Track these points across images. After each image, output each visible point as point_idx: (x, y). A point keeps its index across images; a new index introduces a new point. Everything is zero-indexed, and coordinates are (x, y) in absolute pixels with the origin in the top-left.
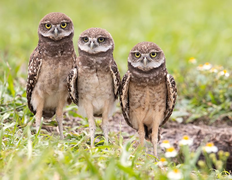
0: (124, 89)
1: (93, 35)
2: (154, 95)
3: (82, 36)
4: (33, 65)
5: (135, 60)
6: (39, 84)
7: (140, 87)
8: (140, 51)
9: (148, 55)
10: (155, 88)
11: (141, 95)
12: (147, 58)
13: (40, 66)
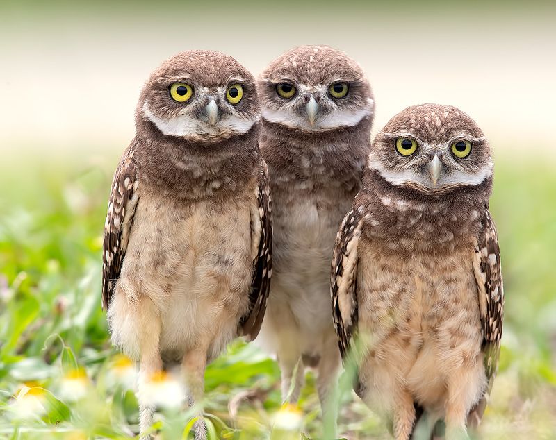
0: (347, 256)
1: (314, 75)
2: (433, 290)
3: (273, 81)
4: (116, 201)
5: (397, 163)
6: (127, 262)
7: (395, 258)
8: (417, 132)
9: (444, 147)
10: (437, 263)
11: (397, 286)
12: (441, 158)
13: (131, 204)
